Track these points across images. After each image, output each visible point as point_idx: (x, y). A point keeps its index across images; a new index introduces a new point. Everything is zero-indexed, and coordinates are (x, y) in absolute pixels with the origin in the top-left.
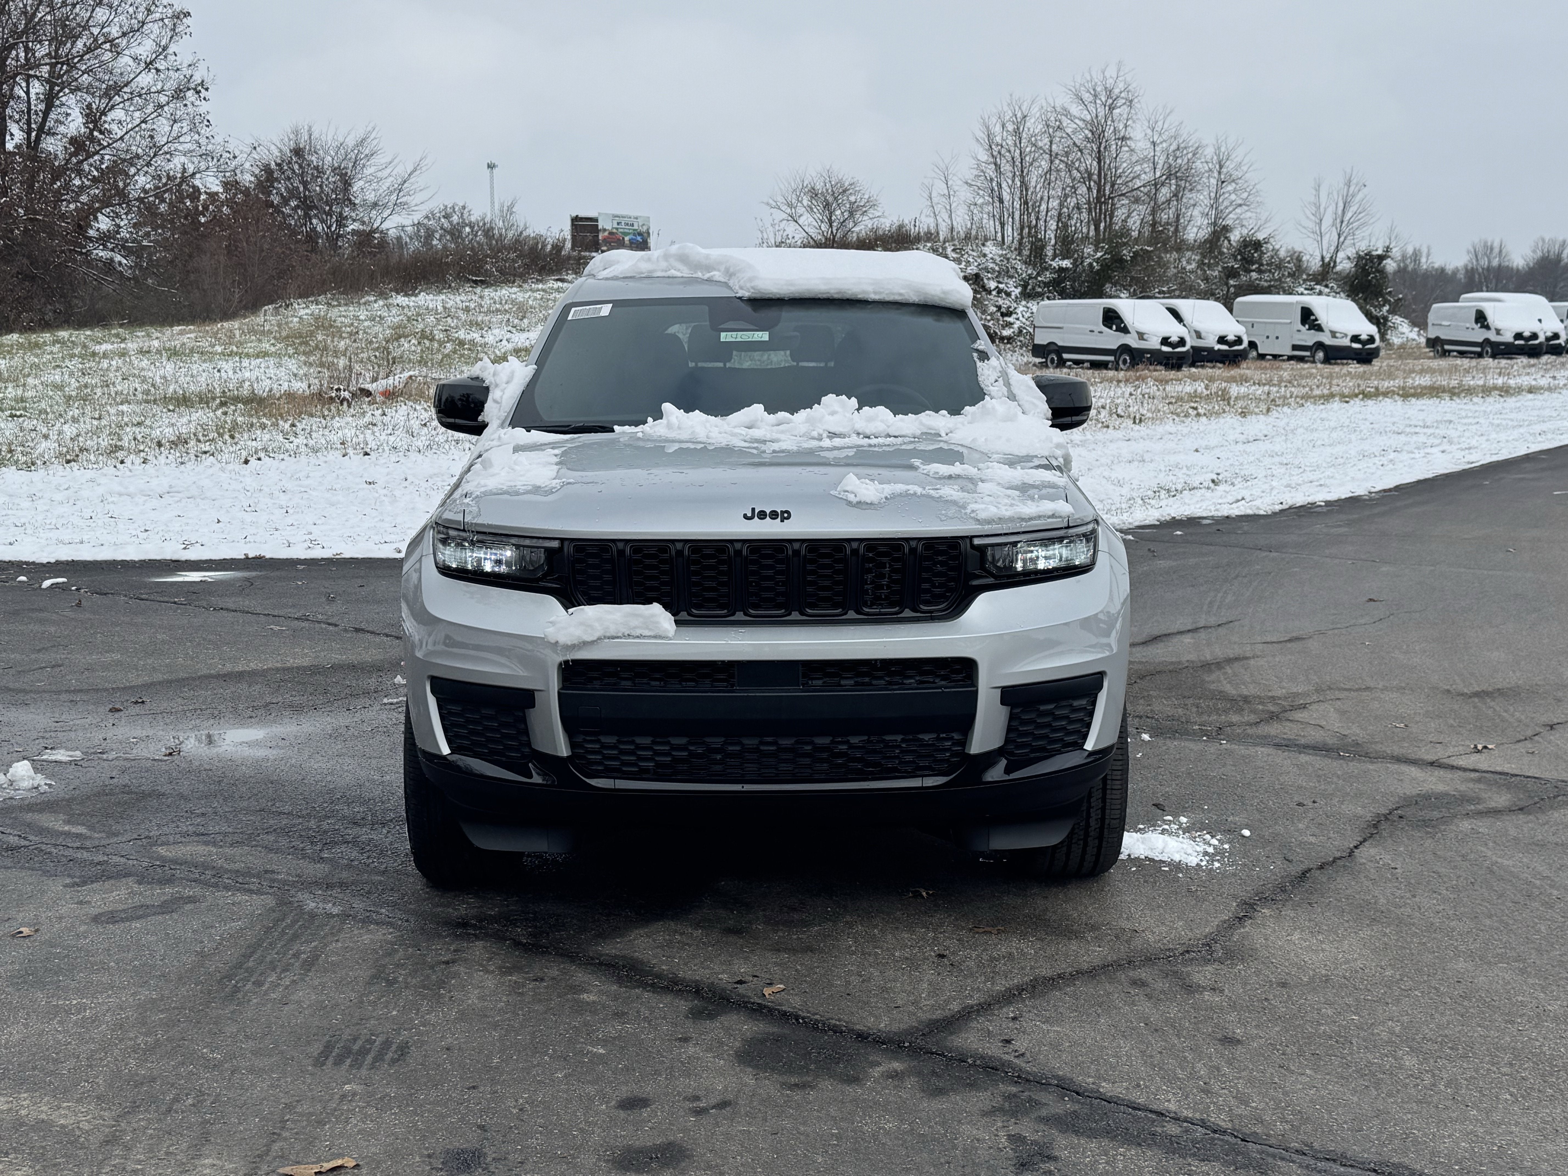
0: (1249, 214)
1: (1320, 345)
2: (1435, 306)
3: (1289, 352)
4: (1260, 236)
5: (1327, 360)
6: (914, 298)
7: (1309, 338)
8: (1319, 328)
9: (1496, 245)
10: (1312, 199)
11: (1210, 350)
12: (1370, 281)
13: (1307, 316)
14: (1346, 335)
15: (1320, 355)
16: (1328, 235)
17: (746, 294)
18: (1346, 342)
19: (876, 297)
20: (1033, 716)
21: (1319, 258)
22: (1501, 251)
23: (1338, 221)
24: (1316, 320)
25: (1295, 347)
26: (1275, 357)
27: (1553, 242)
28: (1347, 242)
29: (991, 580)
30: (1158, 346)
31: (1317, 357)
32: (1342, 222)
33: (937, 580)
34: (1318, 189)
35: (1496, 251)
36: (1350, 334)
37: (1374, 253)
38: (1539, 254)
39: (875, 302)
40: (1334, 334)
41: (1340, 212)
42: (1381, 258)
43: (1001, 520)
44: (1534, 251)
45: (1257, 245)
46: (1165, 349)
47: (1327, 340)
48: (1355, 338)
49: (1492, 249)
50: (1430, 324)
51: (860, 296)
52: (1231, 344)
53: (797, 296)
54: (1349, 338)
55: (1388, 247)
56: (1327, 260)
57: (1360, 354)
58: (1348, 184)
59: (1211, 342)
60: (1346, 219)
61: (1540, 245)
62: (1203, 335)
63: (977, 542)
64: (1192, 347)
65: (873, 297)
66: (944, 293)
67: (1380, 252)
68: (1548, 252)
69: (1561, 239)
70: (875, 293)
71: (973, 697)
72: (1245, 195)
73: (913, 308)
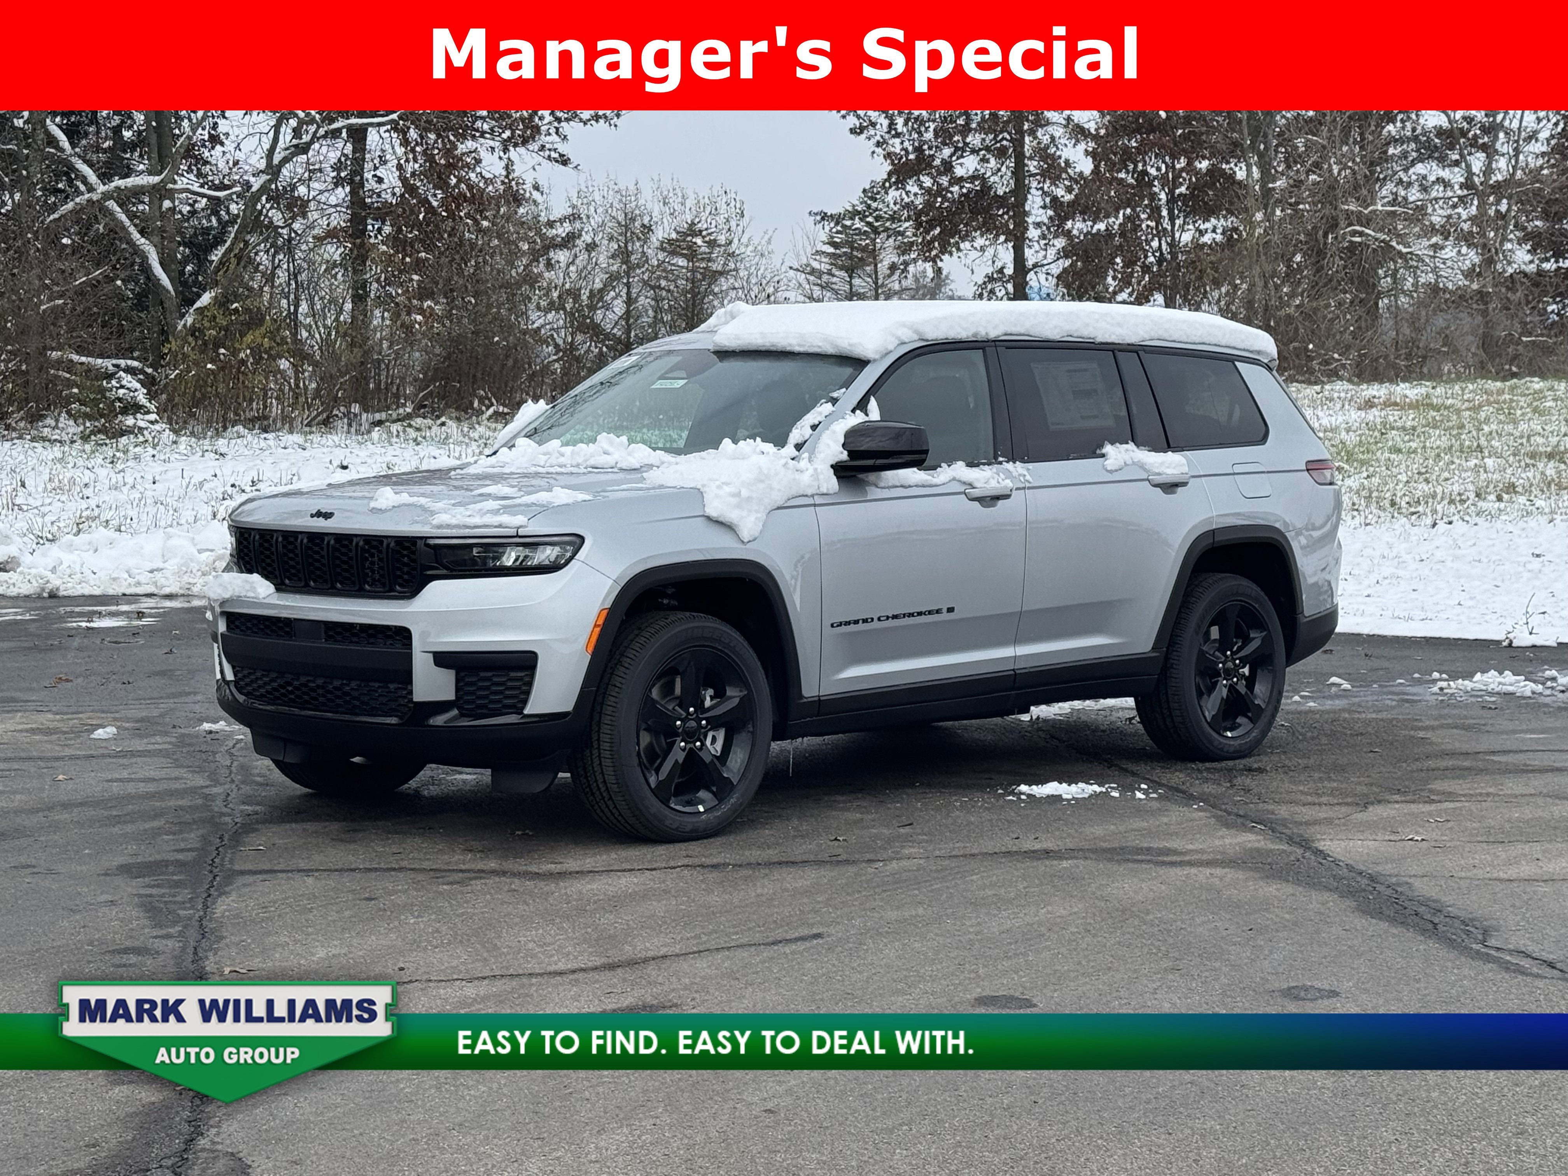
6: (830, 350)
17: (711, 347)
19: (801, 349)
20: (474, 679)
29: (444, 572)
33: (406, 569)
39: (799, 354)
43: (448, 526)
51: (788, 349)
53: (745, 348)
63: (432, 542)
65: (797, 349)
66: (850, 345)
70: (799, 345)
71: (408, 658)
73: (833, 360)
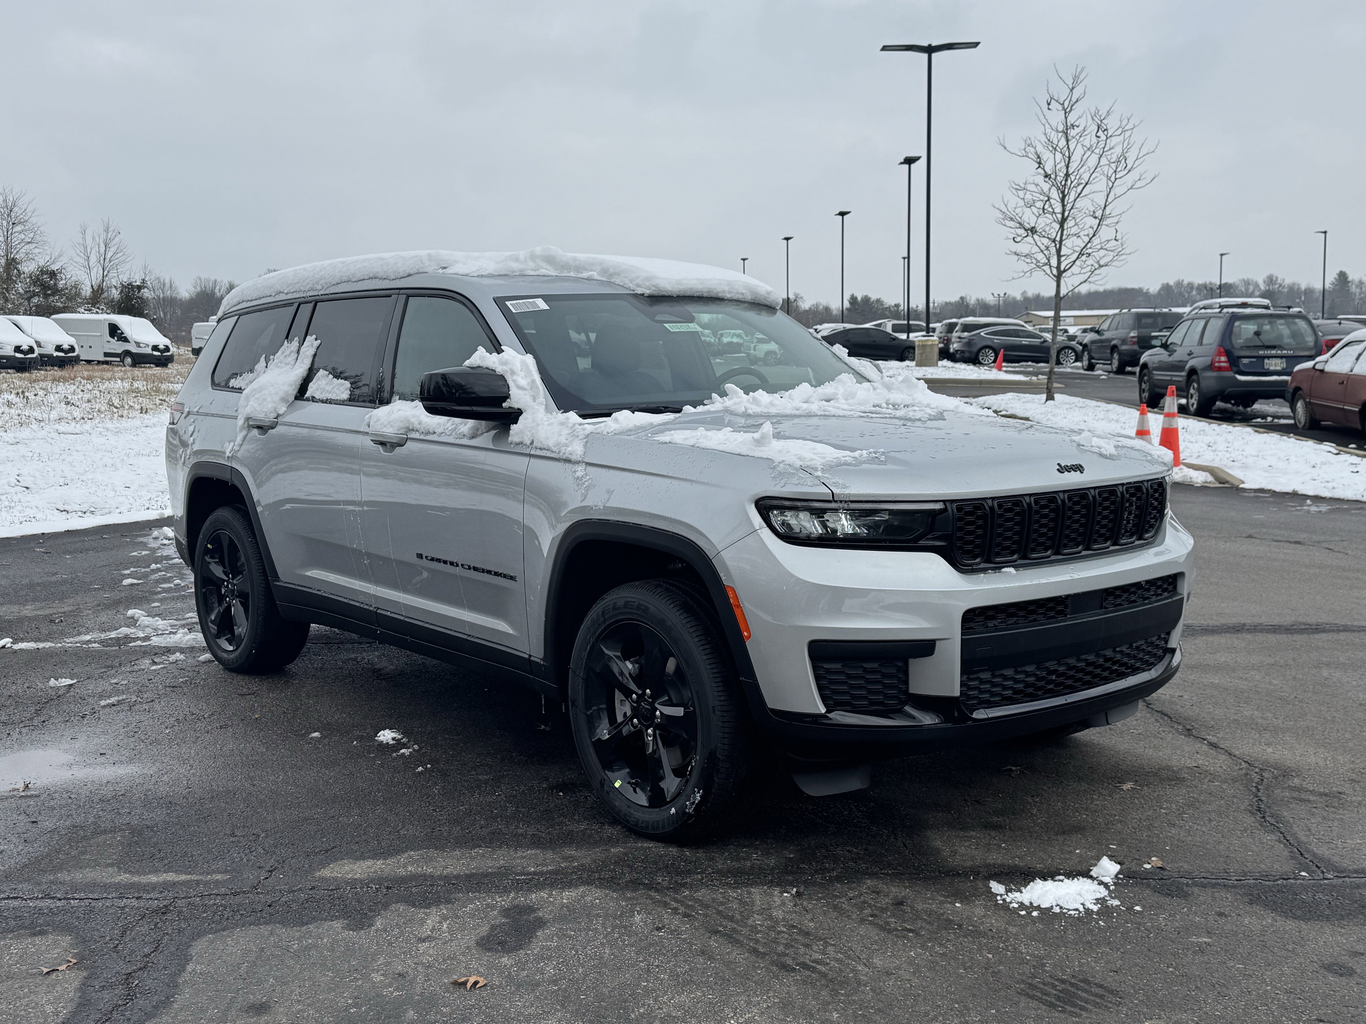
0: (37, 251)
1: (127, 353)
2: (195, 324)
3: (102, 358)
4: (54, 267)
5: (134, 365)
7: (117, 347)
8: (126, 340)
9: (167, 281)
10: (81, 241)
11: (50, 357)
12: (133, 305)
13: (114, 330)
14: (148, 345)
15: (129, 360)
16: (95, 269)
18: (149, 351)
21: (90, 286)
22: (171, 286)
23: (102, 259)
24: (122, 333)
25: (106, 355)
26: (89, 362)
27: (208, 281)
28: (111, 275)
30: (12, 353)
31: (126, 362)
32: (105, 259)
34: (84, 232)
35: (168, 285)
36: (151, 345)
37: (134, 284)
38: (199, 289)
40: (138, 344)
41: (102, 251)
42: (139, 288)
44: (195, 287)
45: (53, 274)
46: (18, 355)
47: (134, 349)
48: (155, 348)
49: (164, 285)
50: (193, 338)
52: (66, 352)
54: (150, 347)
55: (143, 280)
56: (96, 288)
57: (160, 360)
58: (107, 231)
59: (50, 350)
60: (108, 257)
61: (199, 282)
62: (42, 344)
64: (39, 354)
67: (138, 283)
68: (205, 287)
69: (213, 279)
72: (31, 235)
